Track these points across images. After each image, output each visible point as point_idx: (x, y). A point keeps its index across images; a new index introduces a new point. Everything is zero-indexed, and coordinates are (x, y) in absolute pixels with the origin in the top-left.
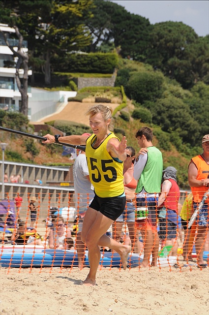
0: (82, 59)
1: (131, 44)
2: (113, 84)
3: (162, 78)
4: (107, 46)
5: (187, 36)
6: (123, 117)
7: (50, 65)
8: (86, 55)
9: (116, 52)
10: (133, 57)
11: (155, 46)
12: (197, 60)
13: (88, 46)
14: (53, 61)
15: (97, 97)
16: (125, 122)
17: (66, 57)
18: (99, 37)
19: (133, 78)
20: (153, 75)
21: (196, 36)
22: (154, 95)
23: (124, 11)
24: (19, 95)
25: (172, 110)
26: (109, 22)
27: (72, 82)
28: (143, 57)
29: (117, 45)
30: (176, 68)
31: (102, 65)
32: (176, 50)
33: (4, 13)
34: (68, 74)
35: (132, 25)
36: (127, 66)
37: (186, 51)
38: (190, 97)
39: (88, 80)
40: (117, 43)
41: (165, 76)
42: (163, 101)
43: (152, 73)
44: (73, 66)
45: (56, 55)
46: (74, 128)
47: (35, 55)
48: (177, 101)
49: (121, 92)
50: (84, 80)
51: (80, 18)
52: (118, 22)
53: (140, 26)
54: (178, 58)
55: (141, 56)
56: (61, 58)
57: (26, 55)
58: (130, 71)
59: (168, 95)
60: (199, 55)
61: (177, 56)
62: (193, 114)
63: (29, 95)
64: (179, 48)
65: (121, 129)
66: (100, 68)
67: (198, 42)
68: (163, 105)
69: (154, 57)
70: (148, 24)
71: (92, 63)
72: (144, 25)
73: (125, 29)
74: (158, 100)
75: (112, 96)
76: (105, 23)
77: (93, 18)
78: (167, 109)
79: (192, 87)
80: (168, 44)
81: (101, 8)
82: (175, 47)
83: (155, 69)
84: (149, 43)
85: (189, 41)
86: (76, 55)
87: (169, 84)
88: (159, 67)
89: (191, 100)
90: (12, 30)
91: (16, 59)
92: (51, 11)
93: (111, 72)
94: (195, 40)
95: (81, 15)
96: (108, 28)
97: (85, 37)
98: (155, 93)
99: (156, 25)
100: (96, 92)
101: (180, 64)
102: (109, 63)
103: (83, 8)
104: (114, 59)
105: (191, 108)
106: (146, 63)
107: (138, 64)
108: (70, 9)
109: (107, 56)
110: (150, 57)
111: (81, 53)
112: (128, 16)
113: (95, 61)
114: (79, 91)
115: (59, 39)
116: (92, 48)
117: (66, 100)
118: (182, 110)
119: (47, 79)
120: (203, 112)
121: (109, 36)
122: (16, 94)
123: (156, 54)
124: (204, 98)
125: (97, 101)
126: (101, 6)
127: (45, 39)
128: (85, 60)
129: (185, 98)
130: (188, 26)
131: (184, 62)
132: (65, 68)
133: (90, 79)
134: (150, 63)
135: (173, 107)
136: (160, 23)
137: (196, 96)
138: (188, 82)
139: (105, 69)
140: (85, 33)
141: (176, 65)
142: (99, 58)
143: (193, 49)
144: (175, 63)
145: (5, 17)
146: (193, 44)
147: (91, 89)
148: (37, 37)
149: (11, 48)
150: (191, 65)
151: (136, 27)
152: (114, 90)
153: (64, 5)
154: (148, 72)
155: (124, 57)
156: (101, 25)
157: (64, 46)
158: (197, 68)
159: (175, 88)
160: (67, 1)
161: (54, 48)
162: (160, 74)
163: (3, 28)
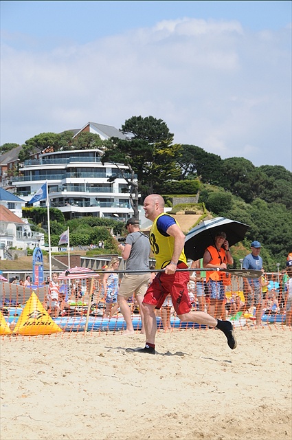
0: (175, 185)
1: (208, 173)
2: (197, 202)
3: (231, 196)
4: (192, 175)
7: (153, 190)
8: (178, 182)
9: (198, 179)
10: (210, 182)
11: (225, 174)
12: (255, 183)
13: (179, 176)
14: (155, 187)
15: (186, 211)
17: (164, 184)
18: (186, 169)
19: (211, 197)
21: (253, 166)
23: (203, 152)
24: (133, 211)
26: (193, 159)
27: (169, 201)
28: (218, 182)
30: (240, 189)
31: (189, 189)
32: (240, 177)
33: (121, 157)
34: (165, 195)
35: (209, 161)
36: (206, 189)
37: (247, 177)
38: (251, 209)
39: (179, 199)
40: (199, 174)
41: (233, 194)
42: (232, 211)
43: (224, 193)
44: (169, 190)
45: (157, 183)
47: (143, 184)
48: (242, 212)
49: (203, 206)
50: (177, 199)
51: (173, 157)
52: (199, 159)
53: (215, 161)
55: (215, 181)
56: (160, 185)
57: (136, 184)
58: (209, 192)
59: (235, 207)
60: (256, 180)
61: (241, 180)
62: (254, 220)
63: (140, 211)
64: (242, 175)
66: (187, 191)
67: (255, 171)
69: (225, 182)
70: (220, 160)
71: (182, 187)
72: (217, 160)
73: (204, 163)
74: (229, 211)
75: (197, 209)
76: (190, 160)
77: (182, 157)
79: (252, 201)
80: (234, 173)
81: (187, 150)
82: (239, 175)
83: (226, 190)
84: (221, 172)
85: (249, 170)
86: (171, 182)
87: (236, 200)
88: (229, 189)
89: (251, 211)
90: (127, 167)
91: (130, 187)
92: (153, 153)
93: (196, 193)
94: (253, 170)
95: (173, 155)
96: (192, 163)
97: (177, 170)
98: (226, 207)
99: (226, 160)
100: (186, 207)
101: (243, 186)
102: (194, 187)
103: (175, 150)
104: (197, 184)
105: (252, 216)
106: (219, 186)
107: (214, 187)
108: (166, 151)
109: (192, 182)
110: (222, 182)
111: (174, 181)
112: (206, 155)
113: (184, 186)
114: (173, 207)
115: (159, 172)
116: (182, 177)
120: (260, 218)
121: (193, 169)
122: (131, 210)
124: (261, 209)
125: (186, 213)
126: (187, 148)
127: (149, 172)
128: (177, 185)
129: (247, 209)
130: (247, 160)
131: (246, 185)
133: (181, 198)
134: (222, 186)
136: (228, 159)
137: (255, 208)
138: (249, 198)
139: (191, 191)
140: (177, 167)
141: (240, 187)
142: (187, 184)
143: (252, 176)
144: (240, 185)
145: (122, 159)
146: (251, 172)
147: (182, 205)
148: (144, 171)
149: (126, 179)
150: (250, 186)
151: (212, 162)
152: (197, 205)
153: (162, 149)
154: (221, 192)
155: (204, 183)
156: (188, 161)
157: (163, 176)
158: (255, 188)
159: (240, 203)
160: (164, 146)
161: (155, 178)
162: (230, 194)
163: (120, 167)
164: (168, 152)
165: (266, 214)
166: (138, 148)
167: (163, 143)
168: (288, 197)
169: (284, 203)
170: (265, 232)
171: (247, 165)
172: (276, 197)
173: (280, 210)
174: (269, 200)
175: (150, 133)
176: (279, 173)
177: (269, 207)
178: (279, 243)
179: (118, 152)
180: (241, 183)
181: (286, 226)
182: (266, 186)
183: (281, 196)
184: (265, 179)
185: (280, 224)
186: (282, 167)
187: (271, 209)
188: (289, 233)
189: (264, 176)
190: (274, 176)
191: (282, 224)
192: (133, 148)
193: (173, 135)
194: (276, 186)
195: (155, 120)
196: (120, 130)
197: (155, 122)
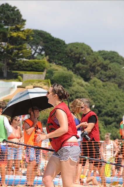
0: (26, 63)
1: (54, 55)
2: (44, 78)
3: (72, 75)
4: (40, 56)
5: (87, 51)
7: (7, 66)
8: (28, 61)
9: (45, 59)
10: (56, 62)
12: (93, 65)
13: (29, 56)
14: (8, 64)
15: (34, 85)
17: (16, 62)
18: (36, 51)
19: (55, 75)
20: (67, 73)
21: (92, 51)
22: (67, 85)
23: (50, 36)
25: (78, 93)
26: (41, 42)
27: (19, 77)
28: (62, 63)
29: (46, 56)
30: (80, 69)
31: (37, 67)
32: (81, 59)
34: (17, 72)
35: (55, 44)
36: (52, 68)
37: (86, 60)
38: (88, 86)
39: (29, 76)
40: (46, 54)
41: (74, 73)
42: (72, 88)
44: (20, 67)
45: (10, 61)
48: (81, 89)
49: (48, 82)
50: (27, 76)
51: (25, 40)
52: (47, 42)
53: (60, 45)
54: (82, 64)
55: (60, 62)
56: (13, 62)
58: (54, 70)
59: (75, 85)
60: (94, 62)
61: (81, 62)
62: (90, 96)
64: (82, 58)
66: (36, 69)
67: (93, 55)
68: (73, 90)
69: (68, 63)
70: (64, 44)
71: (31, 66)
72: (62, 44)
73: (51, 46)
74: (70, 87)
75: (43, 85)
76: (39, 43)
77: (32, 40)
78: (75, 93)
79: (90, 80)
80: (76, 56)
81: (37, 34)
82: (80, 57)
83: (68, 70)
84: (65, 54)
85: (88, 54)
86: (22, 61)
87: (76, 79)
88: (71, 69)
89: (89, 88)
92: (7, 35)
93: (43, 71)
94: (92, 54)
95: (25, 38)
96: (41, 46)
97: (27, 51)
98: (68, 84)
99: (69, 44)
100: (34, 82)
101: (83, 67)
102: (42, 66)
103: (26, 34)
104: (44, 63)
105: (89, 93)
106: (63, 66)
107: (58, 66)
108: (19, 34)
109: (40, 62)
110: (65, 63)
111: (25, 60)
112: (53, 39)
113: (33, 64)
114: (24, 82)
115: (12, 52)
116: (32, 57)
117: (16, 88)
118: (84, 94)
119: (5, 75)
120: (96, 95)
121: (42, 50)
123: (69, 61)
124: (97, 87)
125: (34, 87)
126: (37, 33)
127: (4, 51)
128: (27, 64)
129: (85, 87)
130: (87, 46)
131: (85, 66)
132: (15, 68)
133: (30, 75)
134: (65, 66)
135: (79, 92)
136: (71, 44)
137: (92, 86)
138: (88, 77)
139: (39, 69)
140: (28, 48)
141: (80, 68)
142: (36, 63)
143: (90, 59)
144: (80, 66)
146: (90, 56)
147: (31, 81)
150: (89, 67)
151: (57, 45)
152: (44, 81)
153: (15, 32)
154: (64, 72)
156: (37, 44)
157: (15, 55)
158: (93, 69)
159: (80, 81)
160: (18, 29)
161: (9, 57)
162: (71, 73)
164: (21, 35)
165: (101, 92)
167: (16, 27)
168: (120, 78)
169: (116, 83)
170: (99, 107)
172: (110, 78)
173: (113, 88)
174: (104, 80)
175: (6, 18)
176: (113, 58)
177: (104, 86)
178: (110, 116)
181: (117, 102)
182: (102, 68)
183: (114, 77)
184: (101, 62)
185: (112, 100)
186: (116, 53)
187: (106, 87)
188: (119, 108)
189: (101, 60)
190: (110, 59)
191: (114, 101)
193: (24, 21)
194: (110, 69)
195: (11, 7)
197: (10, 9)
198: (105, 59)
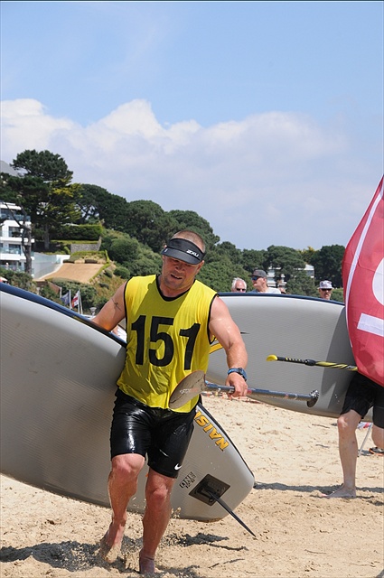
0: (74, 230)
1: (112, 217)
2: (98, 249)
3: (136, 244)
4: (93, 219)
5: (155, 211)
6: (107, 274)
7: (48, 234)
8: (77, 227)
9: (100, 224)
10: (114, 227)
11: (131, 219)
12: (164, 230)
13: (78, 220)
14: (51, 231)
15: (86, 259)
16: (109, 279)
17: (61, 228)
18: (87, 212)
19: (114, 244)
21: (162, 211)
23: (106, 193)
24: (25, 258)
26: (94, 201)
27: (66, 248)
28: (122, 227)
29: (101, 219)
30: (147, 236)
31: (90, 234)
32: (147, 222)
33: (12, 195)
34: (63, 241)
35: (112, 203)
36: (109, 235)
37: (155, 223)
38: (159, 259)
40: (101, 217)
41: (139, 242)
42: (138, 261)
43: (129, 240)
44: (67, 235)
45: (53, 227)
46: (68, 284)
47: (36, 227)
48: (149, 262)
49: (105, 255)
50: (76, 246)
51: (72, 199)
52: (102, 201)
53: (119, 204)
55: (120, 227)
56: (57, 229)
57: (29, 227)
58: (112, 238)
59: (142, 257)
60: (165, 226)
61: (148, 226)
63: (33, 258)
64: (150, 220)
65: (106, 284)
66: (88, 236)
67: (164, 216)
68: (138, 264)
69: (130, 228)
70: (125, 202)
71: (82, 232)
72: (122, 203)
73: (107, 206)
74: (134, 261)
75: (98, 258)
76: (91, 202)
77: (82, 198)
80: (141, 218)
82: (146, 220)
83: (131, 237)
84: (126, 217)
85: (157, 215)
86: (69, 226)
87: (142, 249)
88: (134, 235)
89: (159, 261)
90: (19, 208)
91: (22, 231)
92: (49, 193)
93: (98, 240)
94: (162, 215)
95: (72, 196)
96: (94, 205)
97: (76, 213)
98: (131, 256)
99: (132, 203)
100: (86, 255)
101: (151, 233)
102: (95, 233)
103: (74, 190)
104: (99, 229)
106: (124, 233)
107: (118, 233)
108: (64, 191)
109: (94, 227)
110: (127, 228)
111: (73, 225)
112: (109, 196)
113: (84, 231)
114: (72, 255)
115: (56, 214)
116: (82, 221)
117: (62, 262)
119: (47, 246)
121: (95, 211)
122: (22, 257)
123: (132, 225)
125: (86, 262)
126: (88, 189)
127: (44, 214)
128: (76, 230)
129: (155, 259)
130: (156, 204)
131: (154, 231)
132: (60, 237)
133: (80, 245)
134: (127, 233)
136: (134, 202)
138: (157, 246)
139: (92, 237)
140: (76, 209)
141: (148, 234)
142: (87, 229)
143: (160, 222)
144: (147, 232)
146: (160, 217)
147: (81, 253)
148: (38, 213)
149: (18, 222)
150: (159, 233)
151: (116, 205)
152: (99, 253)
153: (59, 188)
154: (126, 239)
155: (107, 228)
156: (89, 203)
157: (60, 219)
159: (147, 251)
160: (62, 185)
161: (51, 221)
162: (135, 240)
163: (11, 207)
164: (67, 191)
166: (32, 187)
167: (60, 181)
171: (156, 209)
175: (46, 170)
176: (190, 220)
179: (8, 190)
180: (148, 230)
186: (191, 212)
189: (174, 222)
190: (186, 222)
192: (25, 186)
193: (72, 173)
195: (52, 155)
196: (11, 165)
197: (52, 158)
198: (180, 221)
